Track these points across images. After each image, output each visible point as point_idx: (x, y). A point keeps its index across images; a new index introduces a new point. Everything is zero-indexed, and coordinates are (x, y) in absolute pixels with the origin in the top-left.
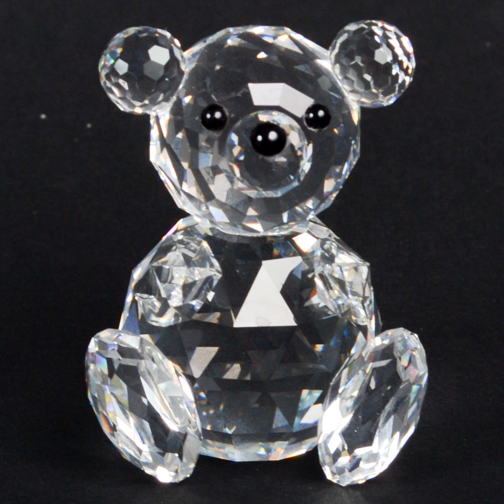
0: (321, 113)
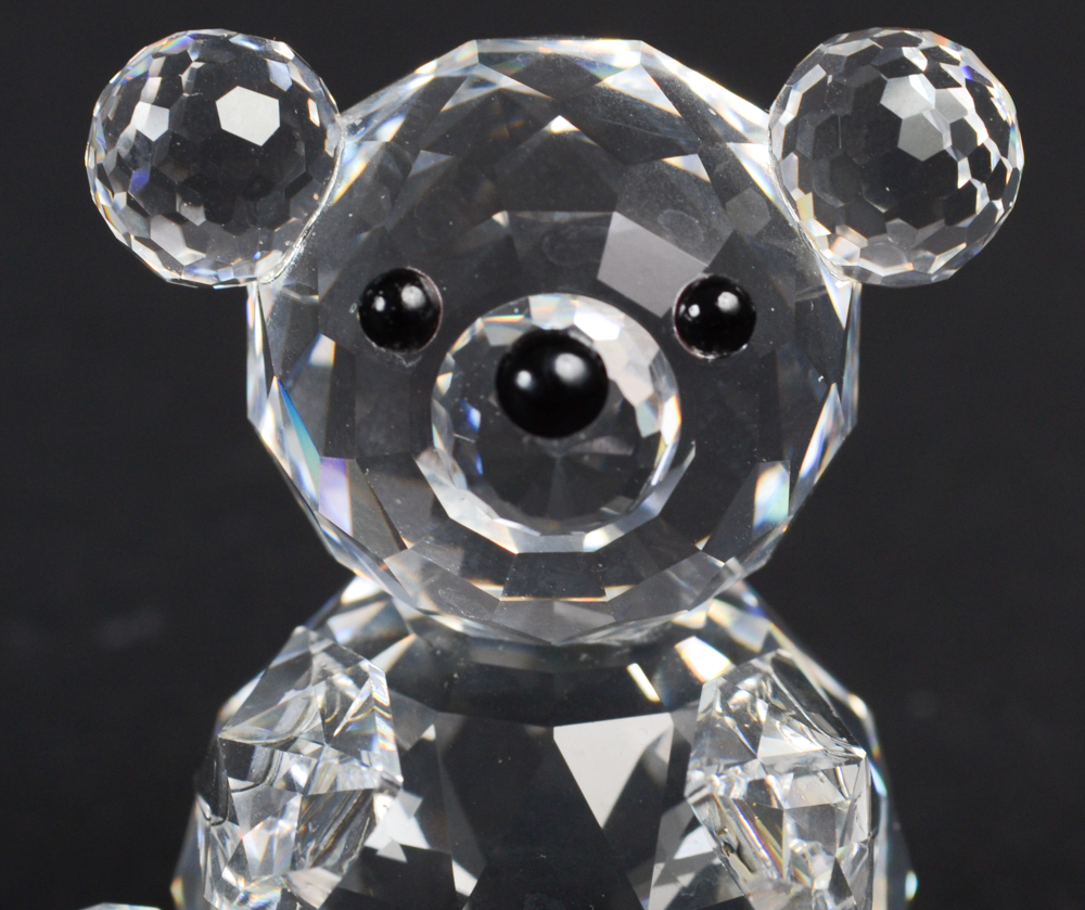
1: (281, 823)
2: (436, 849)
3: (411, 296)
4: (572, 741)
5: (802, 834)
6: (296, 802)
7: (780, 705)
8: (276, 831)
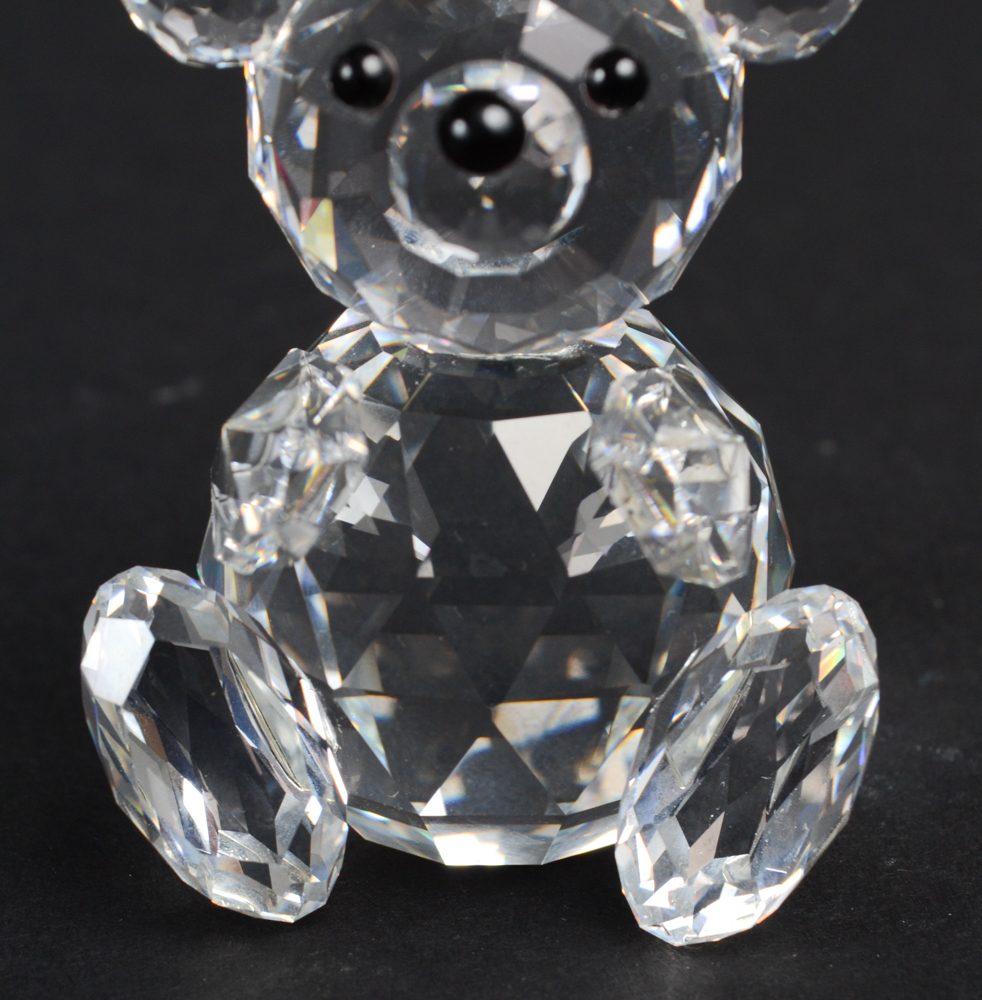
0: (625, 68)
1: (272, 500)
2: (401, 522)
3: (372, 65)
4: (511, 434)
5: (694, 508)
6: (283, 482)
7: (678, 402)
8: (269, 506)
